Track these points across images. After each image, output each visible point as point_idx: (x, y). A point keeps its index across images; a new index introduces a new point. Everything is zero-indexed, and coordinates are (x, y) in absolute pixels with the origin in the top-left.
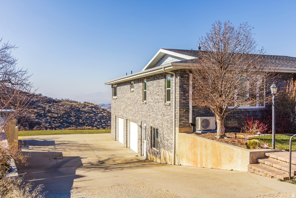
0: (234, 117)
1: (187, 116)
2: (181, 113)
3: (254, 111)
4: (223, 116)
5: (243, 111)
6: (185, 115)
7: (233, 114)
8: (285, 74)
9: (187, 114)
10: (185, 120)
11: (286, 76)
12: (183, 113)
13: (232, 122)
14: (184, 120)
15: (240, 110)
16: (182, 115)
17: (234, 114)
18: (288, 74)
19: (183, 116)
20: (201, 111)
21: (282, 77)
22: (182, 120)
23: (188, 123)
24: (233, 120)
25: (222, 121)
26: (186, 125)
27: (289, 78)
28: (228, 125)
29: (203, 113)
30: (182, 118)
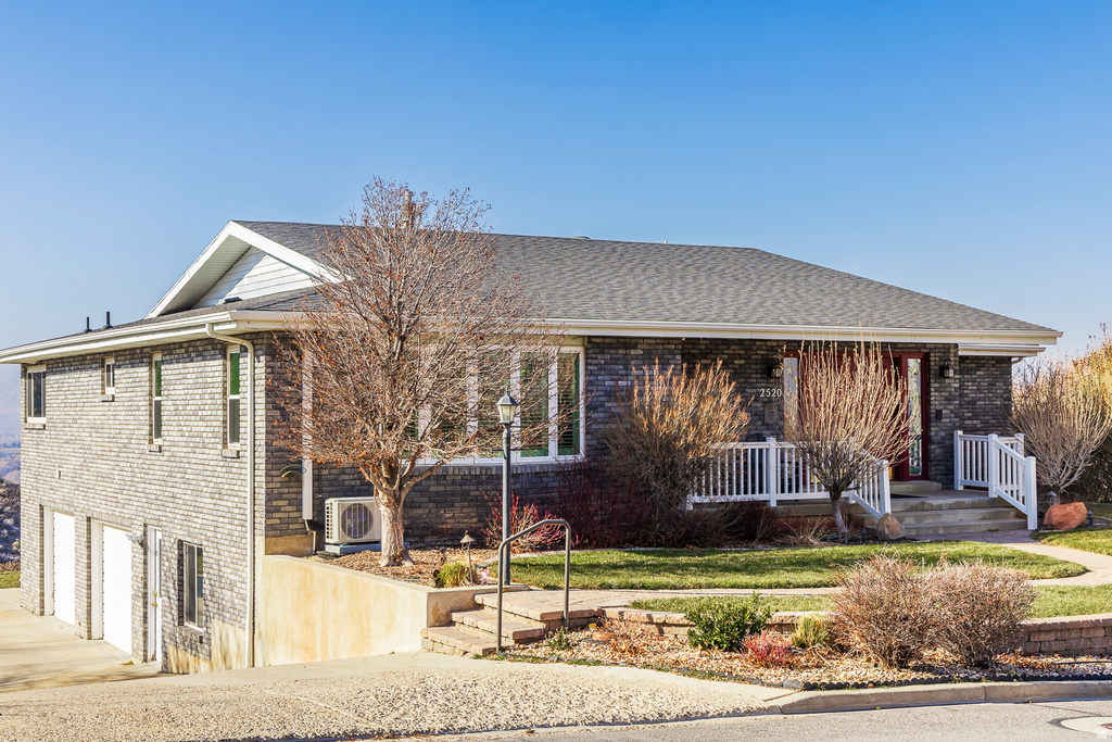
0: (464, 495)
1: (294, 496)
2: (272, 485)
3: (537, 473)
4: (398, 494)
5: (494, 473)
6: (286, 490)
7: (461, 485)
8: (654, 341)
9: (295, 490)
10: (289, 508)
11: (657, 347)
12: (279, 485)
13: (457, 512)
14: (283, 509)
15: (484, 472)
16: (275, 491)
17: (465, 484)
18: (665, 341)
19: (280, 497)
20: (347, 477)
21: (643, 350)
22: (278, 509)
23: (300, 520)
24: (462, 508)
25: (396, 510)
26: (291, 526)
27: (669, 354)
28: (443, 523)
29: (353, 483)
30: (274, 503)
